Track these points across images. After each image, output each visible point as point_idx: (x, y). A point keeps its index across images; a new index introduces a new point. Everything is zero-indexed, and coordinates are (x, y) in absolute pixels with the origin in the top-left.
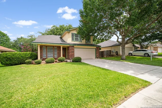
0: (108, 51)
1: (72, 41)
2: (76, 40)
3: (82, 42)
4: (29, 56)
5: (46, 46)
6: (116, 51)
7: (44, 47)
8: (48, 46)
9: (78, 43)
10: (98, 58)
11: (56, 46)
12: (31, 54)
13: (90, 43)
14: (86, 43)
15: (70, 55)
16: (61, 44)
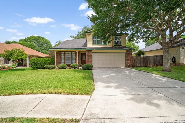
0: (157, 56)
1: (93, 45)
2: (98, 43)
3: (107, 45)
4: (50, 61)
5: (64, 52)
6: (172, 57)
7: (62, 53)
8: (66, 52)
9: (102, 46)
10: (129, 67)
11: (73, 52)
12: (51, 60)
13: (122, 45)
14: (114, 45)
15: (86, 61)
16: (75, 49)
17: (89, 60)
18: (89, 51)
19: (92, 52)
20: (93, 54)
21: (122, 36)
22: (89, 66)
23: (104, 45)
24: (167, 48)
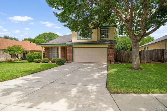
2: (82, 38)
7: (49, 48)
8: (53, 47)
9: (86, 41)
10: (110, 63)
13: (109, 39)
14: (100, 39)
15: (67, 56)
16: (57, 44)
17: (70, 55)
18: (70, 46)
19: (73, 47)
20: (74, 49)
21: (109, 28)
22: (60, 61)
23: (88, 39)
24: (134, 42)
